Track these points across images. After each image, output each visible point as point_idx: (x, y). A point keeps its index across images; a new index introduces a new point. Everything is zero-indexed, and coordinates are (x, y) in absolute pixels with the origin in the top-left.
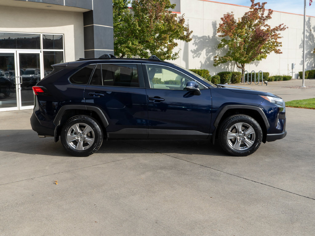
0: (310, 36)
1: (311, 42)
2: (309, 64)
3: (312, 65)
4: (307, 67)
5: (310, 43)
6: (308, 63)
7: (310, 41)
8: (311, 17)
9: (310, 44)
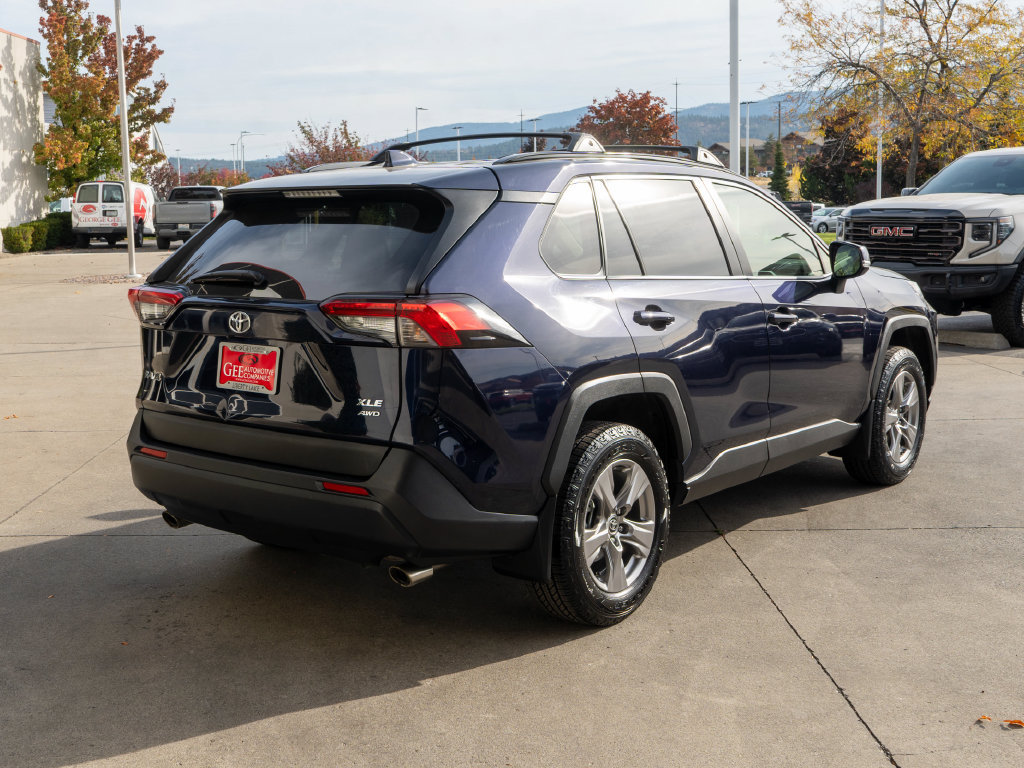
0: (16, 103)
1: (19, 122)
2: (20, 202)
3: (29, 205)
4: (17, 211)
5: (18, 126)
6: (17, 198)
7: (17, 121)
8: (16, 35)
9: (17, 129)
